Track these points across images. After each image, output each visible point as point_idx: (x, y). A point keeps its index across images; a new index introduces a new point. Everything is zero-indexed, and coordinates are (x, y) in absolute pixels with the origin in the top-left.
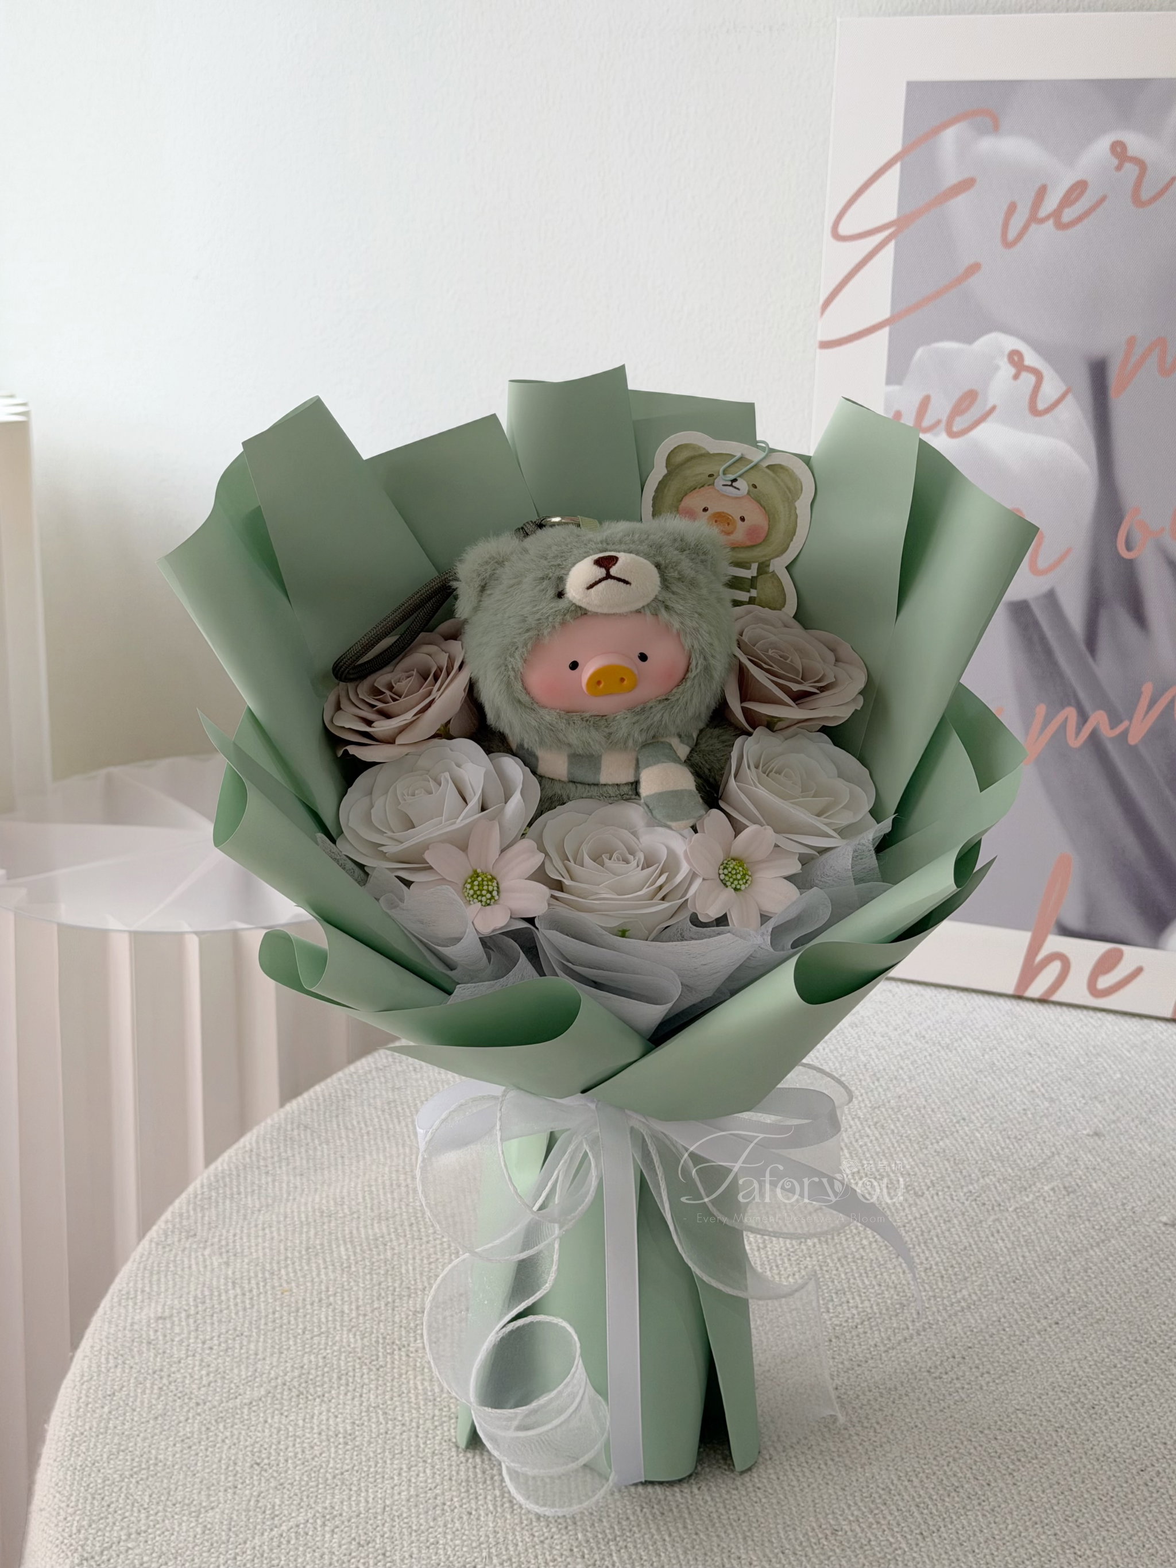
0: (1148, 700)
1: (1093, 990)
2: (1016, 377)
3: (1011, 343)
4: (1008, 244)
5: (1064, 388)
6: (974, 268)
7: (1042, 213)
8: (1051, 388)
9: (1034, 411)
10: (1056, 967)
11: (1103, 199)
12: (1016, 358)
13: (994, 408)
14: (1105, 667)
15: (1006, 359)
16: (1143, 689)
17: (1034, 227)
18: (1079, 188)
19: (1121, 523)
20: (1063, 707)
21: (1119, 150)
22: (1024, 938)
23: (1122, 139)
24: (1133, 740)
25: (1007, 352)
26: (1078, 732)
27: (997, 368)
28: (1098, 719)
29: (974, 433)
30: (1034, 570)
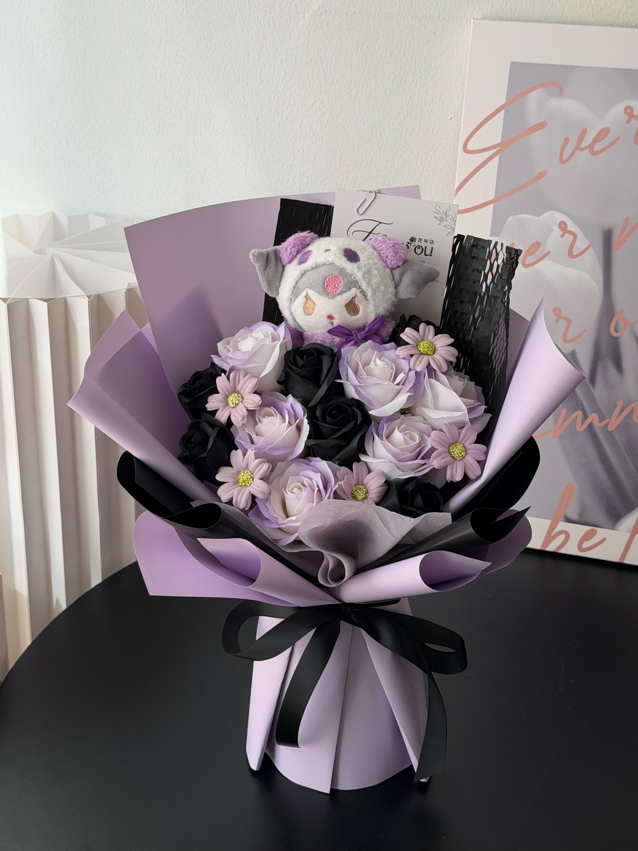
0: (620, 409)
1: (580, 548)
2: (562, 236)
3: (561, 217)
4: (563, 162)
5: (587, 244)
6: (543, 174)
7: (583, 145)
8: (581, 243)
9: (571, 255)
10: (563, 537)
11: (618, 139)
12: (563, 226)
13: (549, 252)
14: (599, 391)
15: (557, 226)
16: (618, 403)
17: (578, 152)
18: (605, 131)
19: (613, 318)
20: (575, 410)
21: (629, 110)
22: (548, 522)
23: (631, 105)
24: (610, 428)
25: (558, 222)
26: (582, 424)
27: (553, 230)
28: (593, 418)
29: (538, 265)
30: (565, 340)
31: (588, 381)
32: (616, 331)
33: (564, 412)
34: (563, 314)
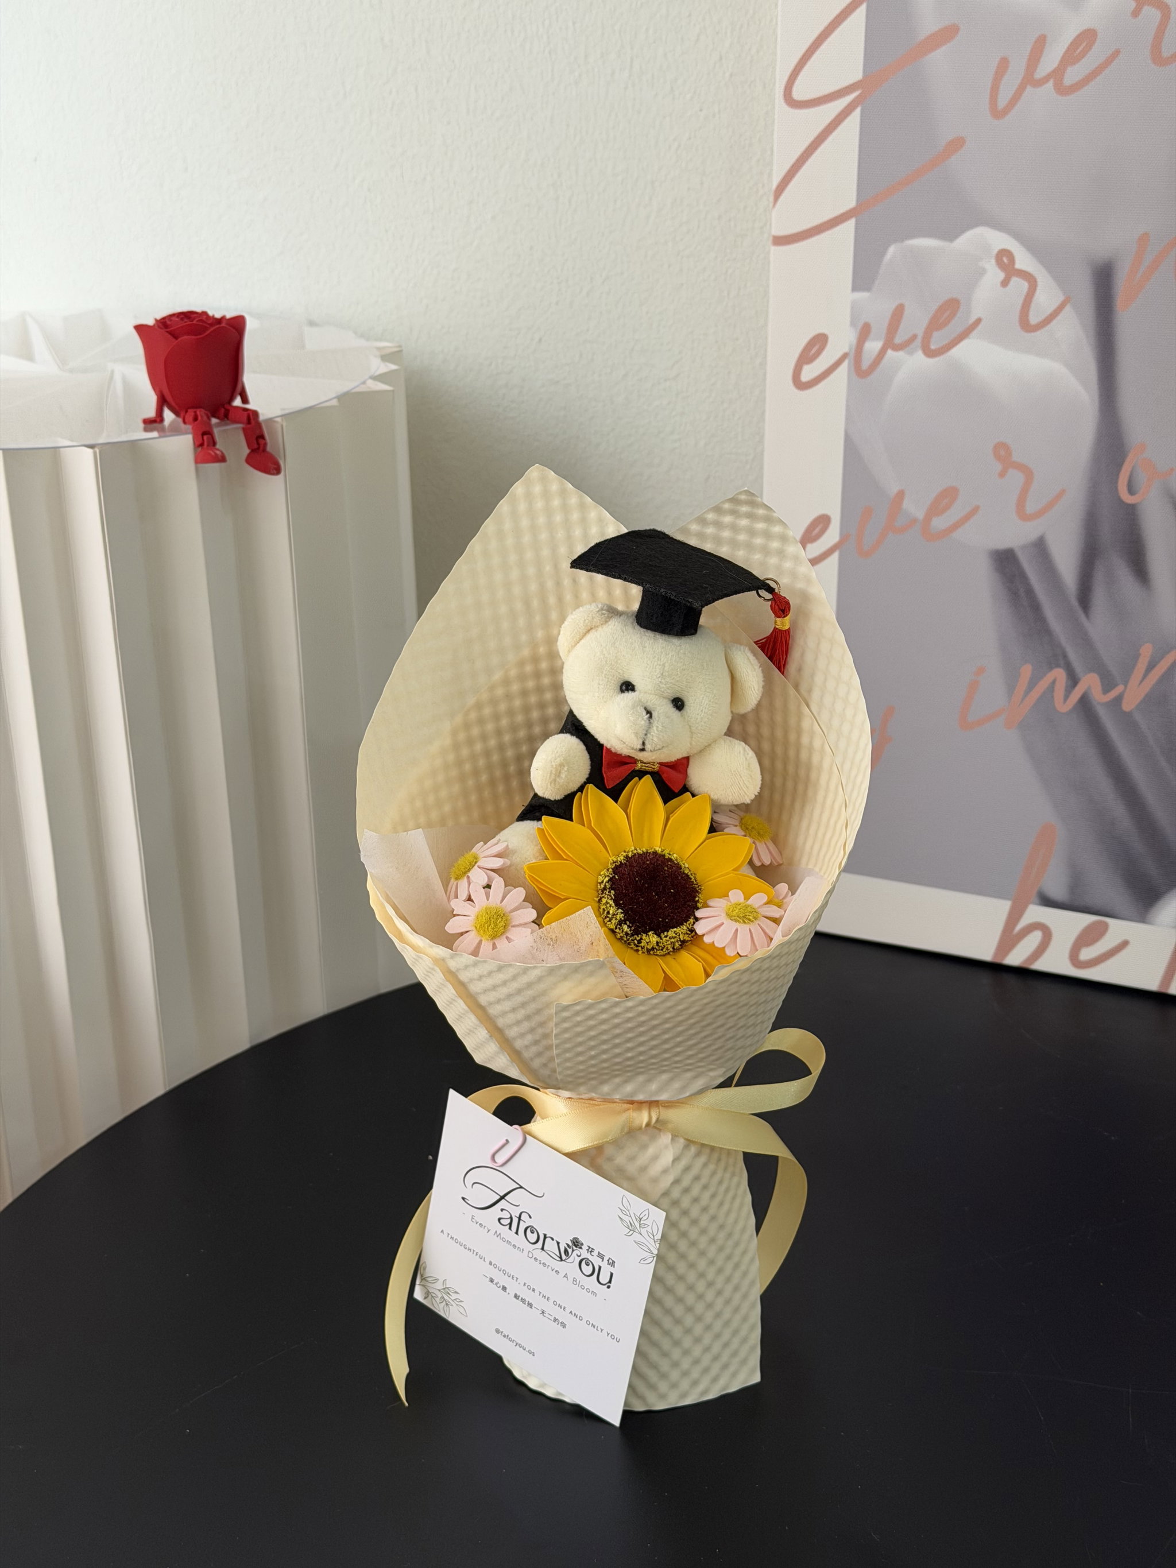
0: (1146, 663)
1: (1074, 960)
2: (1005, 283)
3: (1000, 240)
4: (998, 114)
5: (1059, 298)
6: (957, 144)
7: (1041, 72)
8: (1047, 297)
9: (1026, 325)
10: (1036, 937)
11: (1116, 53)
12: (1005, 260)
13: (979, 321)
14: (1099, 625)
15: (993, 261)
16: (1141, 651)
17: (1029, 89)
18: (1087, 38)
19: (1123, 463)
20: (1051, 669)
24: (1127, 706)
25: (995, 253)
26: (1066, 697)
27: (983, 272)
28: (1090, 682)
29: (956, 352)
30: (1022, 514)
31: (1075, 603)
32: (1131, 491)
33: (1027, 670)
34: (1016, 457)
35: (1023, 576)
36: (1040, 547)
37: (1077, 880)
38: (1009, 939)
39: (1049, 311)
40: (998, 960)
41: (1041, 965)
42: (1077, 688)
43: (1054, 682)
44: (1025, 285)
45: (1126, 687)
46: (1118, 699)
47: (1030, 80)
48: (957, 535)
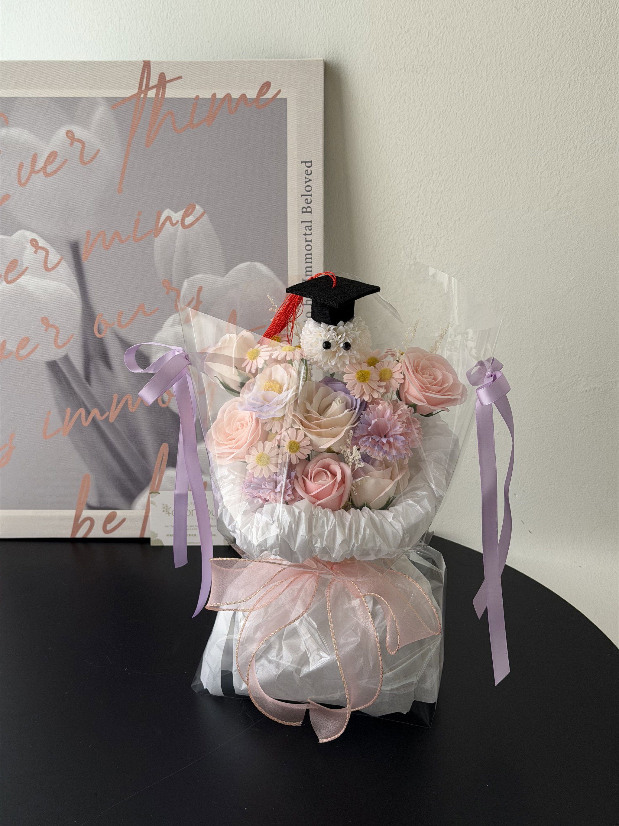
0: (116, 402)
1: (105, 531)
2: (35, 252)
3: (31, 235)
4: (22, 185)
5: (59, 257)
6: (7, 197)
7: (37, 169)
8: (54, 257)
9: (47, 269)
10: (88, 524)
11: (66, 160)
12: (34, 243)
13: (27, 268)
14: (95, 388)
15: (29, 244)
16: (114, 396)
17: (33, 175)
18: (53, 155)
19: (95, 321)
20: (78, 409)
21: (70, 134)
22: (72, 513)
23: (71, 129)
25: (29, 240)
26: (86, 420)
27: (25, 248)
28: (95, 412)
29: (19, 281)
30: (57, 346)
31: (84, 380)
32: (100, 333)
33: (69, 411)
34: (51, 322)
35: (61, 371)
36: (66, 358)
37: (101, 496)
38: (77, 526)
39: (55, 263)
40: (73, 537)
41: (92, 535)
42: (90, 416)
43: (81, 413)
44: (44, 253)
45: (110, 412)
46: (108, 418)
47: (33, 171)
48: (31, 357)
